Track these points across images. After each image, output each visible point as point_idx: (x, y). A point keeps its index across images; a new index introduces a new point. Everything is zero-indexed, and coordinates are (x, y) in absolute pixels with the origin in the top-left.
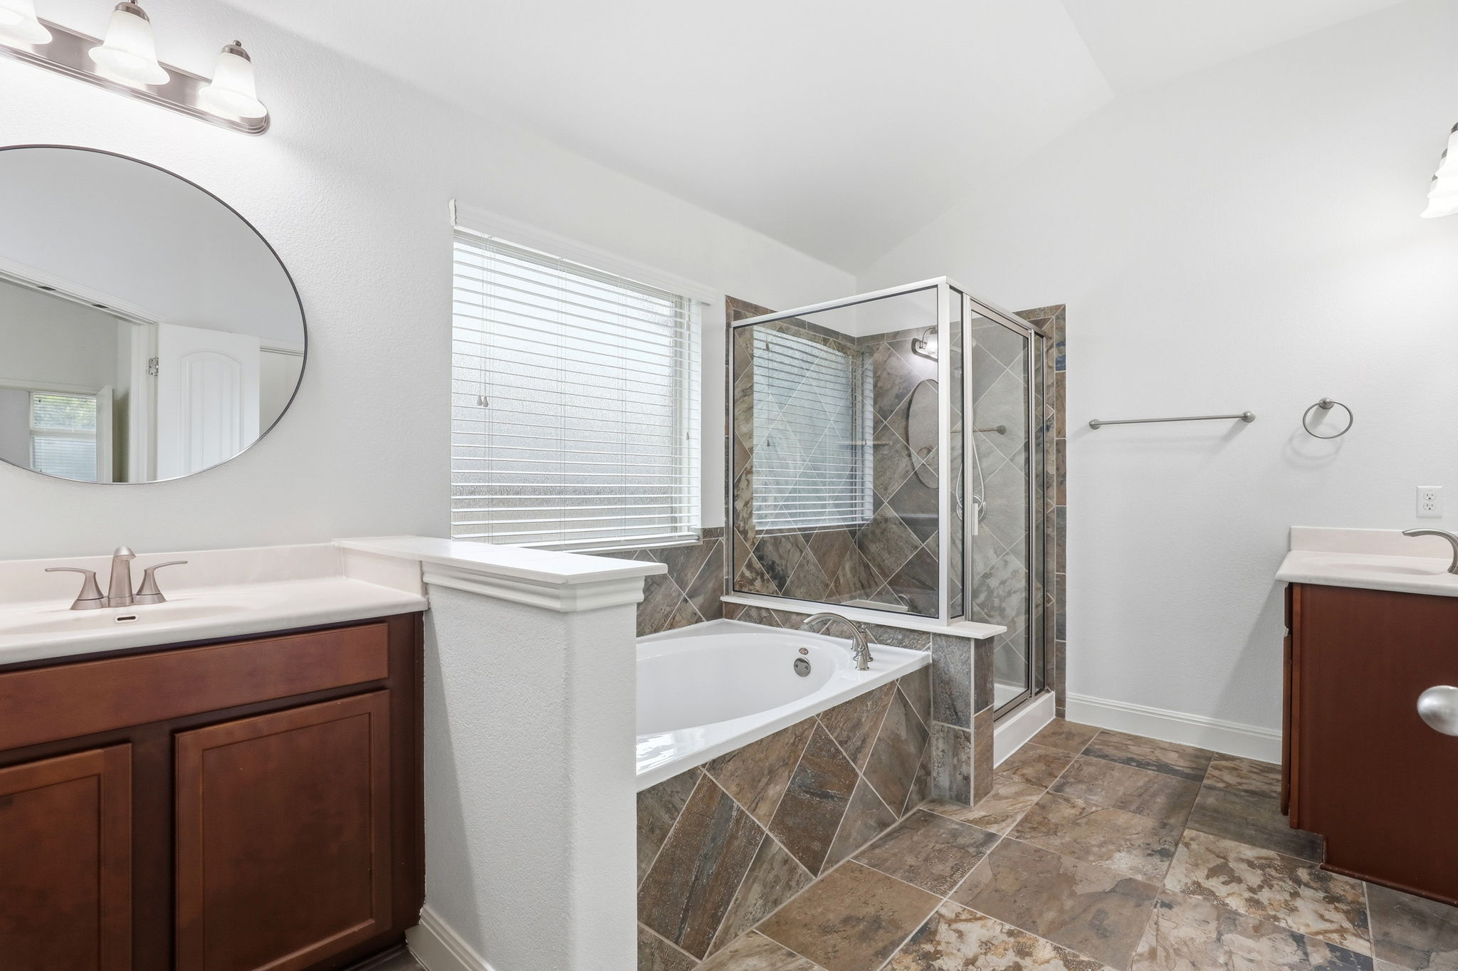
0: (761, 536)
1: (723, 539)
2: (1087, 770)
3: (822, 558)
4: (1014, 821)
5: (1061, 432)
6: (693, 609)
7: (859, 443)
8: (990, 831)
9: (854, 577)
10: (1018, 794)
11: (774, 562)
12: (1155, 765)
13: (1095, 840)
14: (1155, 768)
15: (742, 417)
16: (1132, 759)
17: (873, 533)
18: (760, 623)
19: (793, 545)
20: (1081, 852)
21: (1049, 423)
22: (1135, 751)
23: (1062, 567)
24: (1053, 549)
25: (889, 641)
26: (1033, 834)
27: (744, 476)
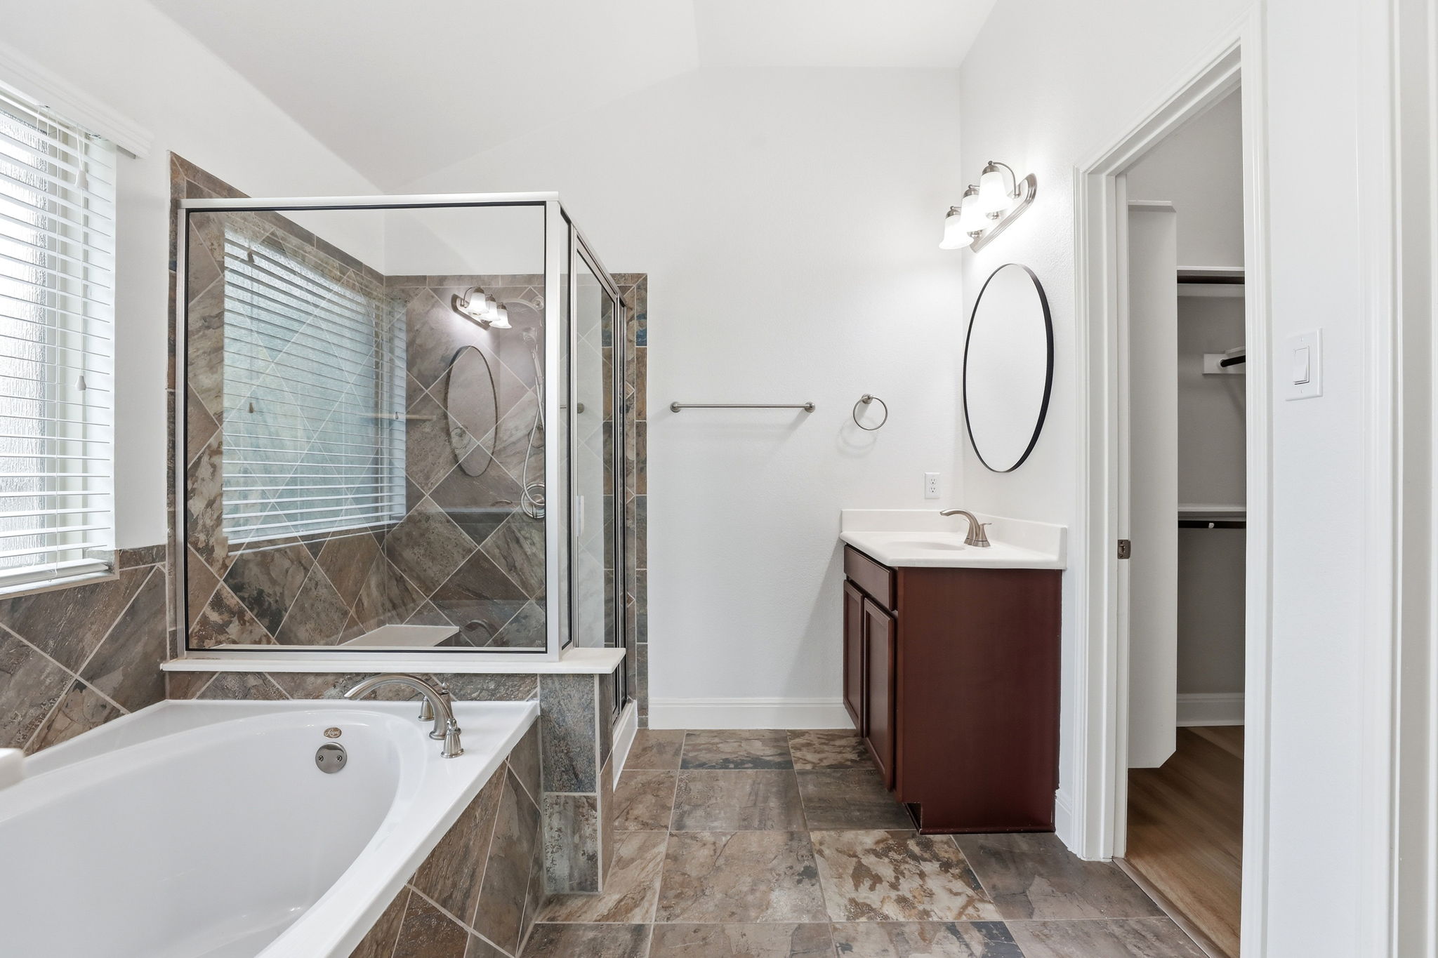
0: (240, 552)
1: (164, 566)
2: (696, 787)
3: (337, 574)
4: (655, 893)
5: (641, 413)
6: (98, 698)
7: (386, 415)
8: (634, 923)
9: (382, 595)
10: (643, 849)
11: (261, 592)
12: (749, 762)
13: (745, 883)
14: (750, 765)
15: (202, 362)
16: (726, 761)
17: (409, 535)
18: (245, 697)
19: (292, 562)
20: (737, 909)
21: (628, 403)
22: (728, 749)
23: (642, 561)
24: (633, 543)
25: (474, 695)
26: (683, 904)
27: (205, 459)
